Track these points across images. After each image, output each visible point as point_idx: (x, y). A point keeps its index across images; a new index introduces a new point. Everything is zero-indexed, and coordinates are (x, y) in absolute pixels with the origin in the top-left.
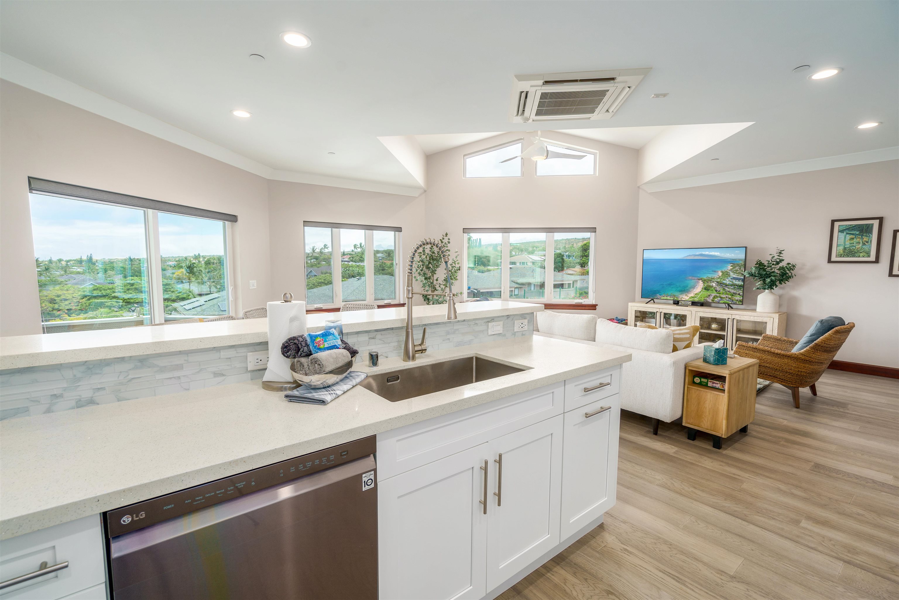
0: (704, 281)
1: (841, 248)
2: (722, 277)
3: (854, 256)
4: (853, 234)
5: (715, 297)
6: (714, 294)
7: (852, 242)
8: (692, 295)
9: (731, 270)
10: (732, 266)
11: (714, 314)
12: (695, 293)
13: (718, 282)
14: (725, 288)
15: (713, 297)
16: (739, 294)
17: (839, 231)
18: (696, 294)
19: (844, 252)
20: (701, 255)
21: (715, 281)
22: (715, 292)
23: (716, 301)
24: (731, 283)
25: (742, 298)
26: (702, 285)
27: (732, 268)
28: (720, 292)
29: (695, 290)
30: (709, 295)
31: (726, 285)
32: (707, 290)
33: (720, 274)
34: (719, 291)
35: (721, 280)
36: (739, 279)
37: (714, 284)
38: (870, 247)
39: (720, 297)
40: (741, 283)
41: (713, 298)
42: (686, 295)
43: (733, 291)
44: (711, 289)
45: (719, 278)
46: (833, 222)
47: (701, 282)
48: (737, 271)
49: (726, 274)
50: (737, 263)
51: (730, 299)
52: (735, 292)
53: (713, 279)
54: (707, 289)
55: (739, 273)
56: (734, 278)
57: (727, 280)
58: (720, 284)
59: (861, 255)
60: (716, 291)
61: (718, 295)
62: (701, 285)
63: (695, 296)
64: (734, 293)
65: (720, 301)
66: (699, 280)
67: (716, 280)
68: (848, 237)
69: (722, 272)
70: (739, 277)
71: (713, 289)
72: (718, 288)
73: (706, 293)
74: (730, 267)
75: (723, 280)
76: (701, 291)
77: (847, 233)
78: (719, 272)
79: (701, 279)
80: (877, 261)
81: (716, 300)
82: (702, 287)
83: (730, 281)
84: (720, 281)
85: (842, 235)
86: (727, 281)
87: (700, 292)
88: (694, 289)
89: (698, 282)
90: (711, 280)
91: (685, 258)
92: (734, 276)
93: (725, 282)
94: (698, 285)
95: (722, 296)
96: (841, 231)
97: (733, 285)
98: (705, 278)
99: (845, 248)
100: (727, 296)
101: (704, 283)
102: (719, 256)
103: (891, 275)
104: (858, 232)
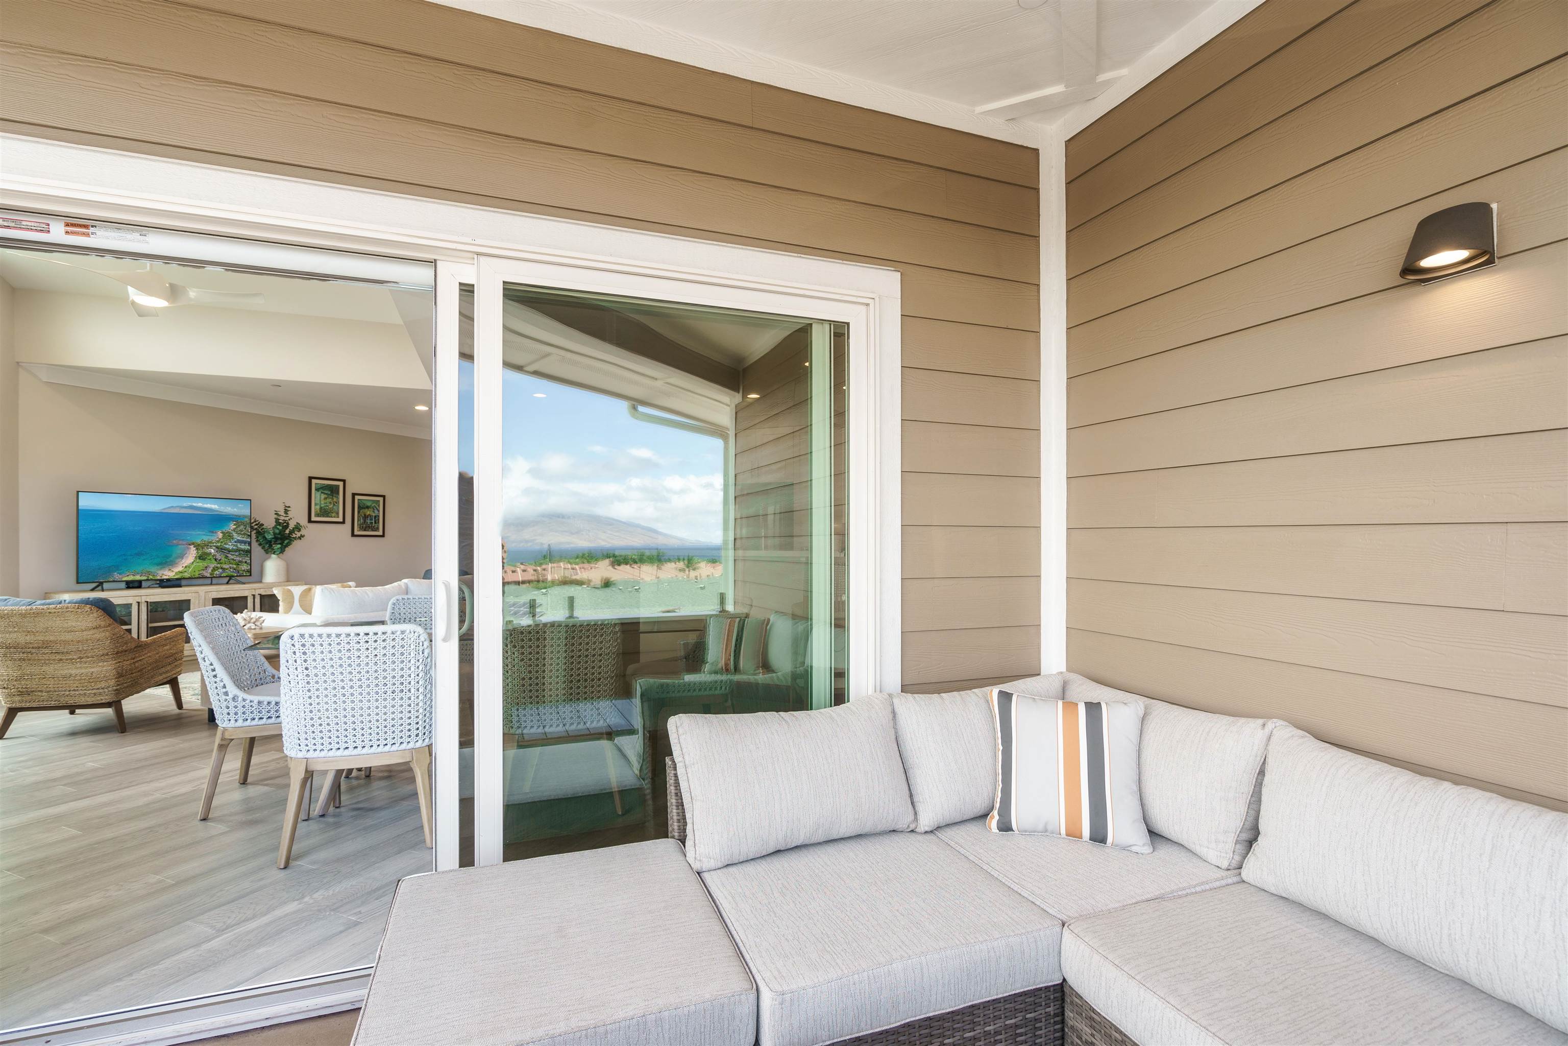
0: (197, 547)
1: (318, 507)
2: (222, 540)
3: (328, 516)
4: (326, 494)
5: (214, 569)
6: (213, 564)
7: (326, 501)
8: (180, 568)
9: (234, 530)
10: (235, 525)
11: (231, 592)
12: (184, 566)
13: (217, 547)
14: (229, 555)
15: (212, 568)
16: (246, 562)
17: (316, 490)
18: (186, 567)
19: (320, 511)
20: (192, 507)
21: (214, 546)
22: (213, 561)
23: (216, 575)
24: (235, 548)
26: (195, 552)
27: (235, 527)
28: (221, 561)
29: (183, 561)
30: (206, 567)
31: (229, 551)
32: (202, 559)
33: (220, 535)
34: (220, 560)
35: (222, 544)
36: (245, 542)
37: (213, 551)
38: (338, 507)
39: (222, 568)
40: (247, 547)
41: (212, 571)
43: (238, 558)
44: (209, 558)
45: (218, 542)
46: (310, 479)
47: (192, 548)
48: (242, 531)
49: (228, 536)
50: (241, 520)
52: (241, 559)
53: (210, 542)
54: (202, 557)
55: (244, 534)
56: (238, 541)
57: (230, 544)
58: (220, 549)
59: (333, 515)
60: (216, 560)
61: (219, 565)
62: (192, 553)
63: (185, 569)
64: (240, 562)
65: (221, 573)
66: (190, 545)
67: (214, 544)
68: (323, 496)
69: (222, 533)
70: (244, 539)
71: (211, 557)
72: (218, 556)
73: (202, 564)
74: (232, 526)
75: (225, 544)
76: (195, 561)
77: (322, 493)
79: (193, 544)
80: (343, 522)
81: (217, 572)
82: (195, 556)
83: (234, 545)
84: (221, 546)
85: (318, 494)
86: (230, 546)
87: (193, 563)
88: (182, 559)
89: (189, 549)
90: (208, 545)
91: (163, 511)
92: (239, 538)
93: (227, 546)
94: (188, 552)
95: (225, 566)
96: (317, 490)
97: (238, 550)
98: (199, 541)
99: (321, 508)
100: (231, 565)
101: (197, 549)
102: (217, 511)
103: (353, 535)
104: (329, 493)
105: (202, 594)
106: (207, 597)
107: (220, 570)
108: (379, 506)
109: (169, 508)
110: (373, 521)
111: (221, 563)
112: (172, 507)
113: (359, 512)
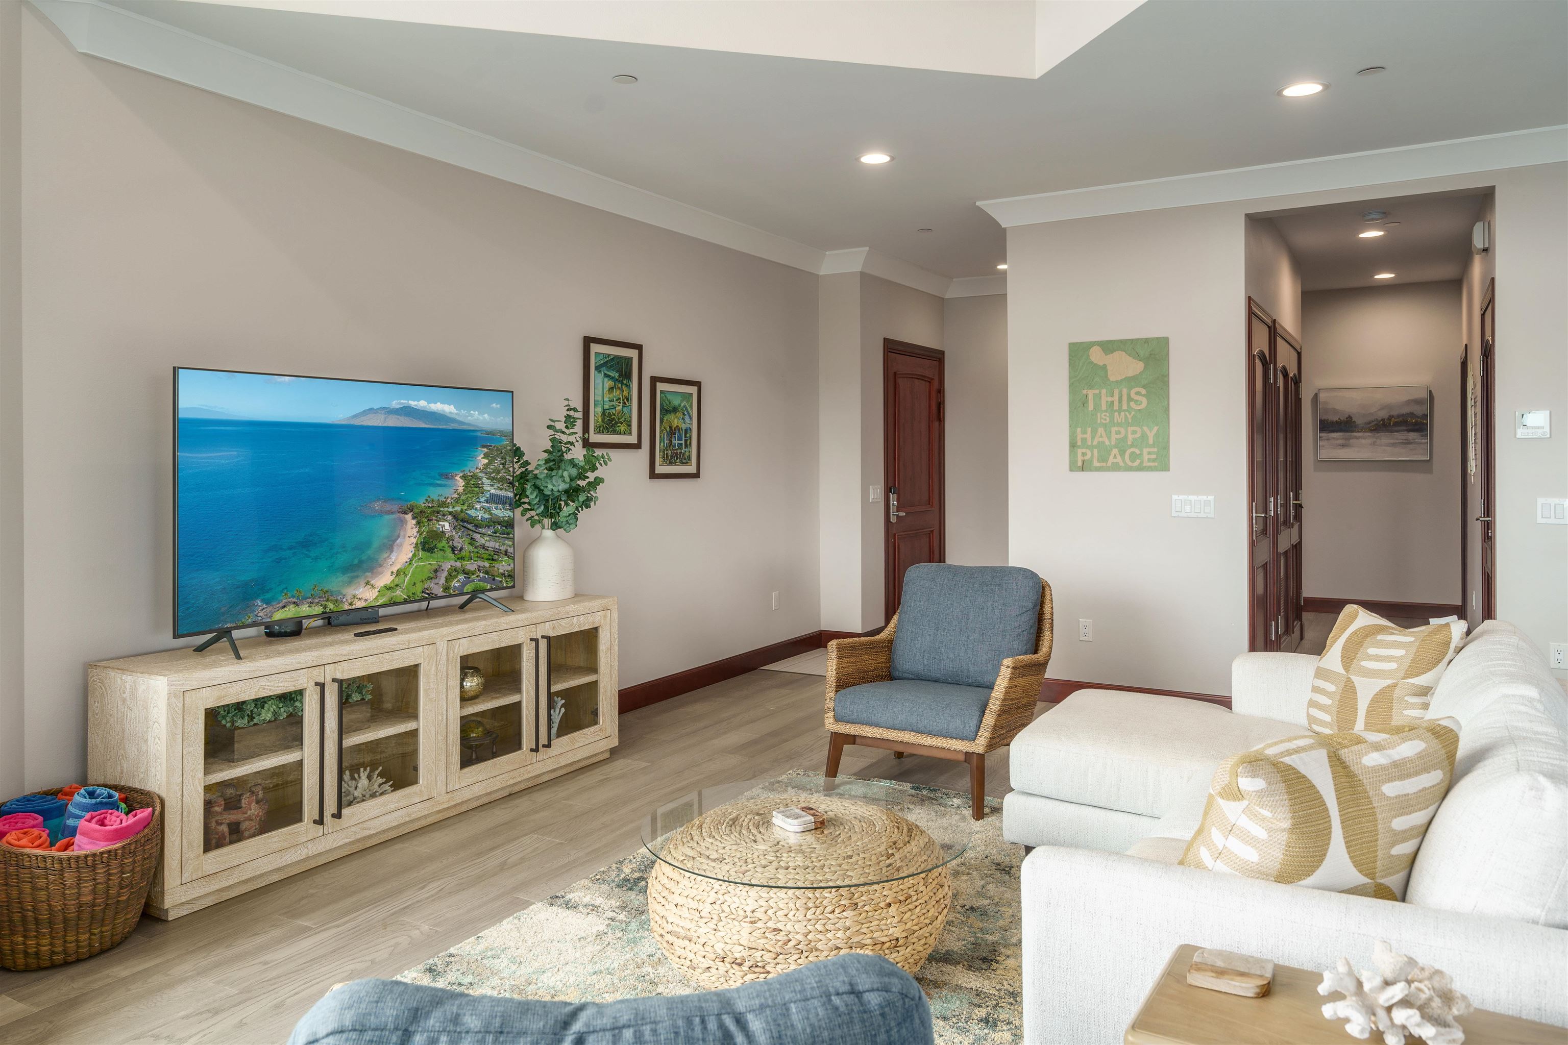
0: (421, 516)
1: (599, 409)
2: (463, 497)
3: (615, 432)
4: (611, 378)
5: (450, 577)
6: (449, 562)
7: (611, 396)
8: (385, 579)
9: (484, 469)
10: (486, 455)
11: (495, 636)
12: (395, 569)
13: (455, 516)
14: (476, 536)
15: (445, 574)
16: (505, 553)
18: (398, 573)
19: (603, 420)
20: (407, 411)
21: (450, 513)
22: (449, 553)
23: (455, 588)
24: (487, 516)
25: (512, 565)
26: (415, 531)
27: (486, 461)
28: (463, 554)
29: (393, 556)
30: (436, 571)
31: (477, 526)
32: (428, 550)
33: (461, 483)
34: (461, 549)
35: (465, 507)
36: (502, 502)
37: (447, 526)
38: (631, 410)
39: (465, 572)
40: (506, 514)
41: (446, 579)
42: (367, 583)
43: (492, 544)
44: (440, 545)
45: (457, 501)
46: (588, 341)
47: (410, 525)
48: (498, 471)
49: (474, 485)
50: (498, 445)
51: (487, 573)
52: (497, 545)
53: (443, 504)
54: (427, 545)
55: (501, 480)
56: (494, 499)
57: (478, 506)
58: (462, 521)
59: (622, 428)
60: (453, 549)
61: (458, 564)
62: (410, 533)
63: (397, 581)
64: (497, 552)
65: (464, 584)
66: (405, 513)
67: (450, 509)
68: (607, 383)
69: (464, 477)
70: (502, 493)
71: (444, 543)
72: (460, 541)
73: (428, 562)
74: (482, 459)
75: (469, 506)
76: (414, 555)
77: (606, 376)
78: (458, 478)
79: (411, 509)
80: (638, 445)
81: (455, 583)
82: (414, 541)
83: (485, 510)
84: (462, 511)
85: (600, 379)
86: (478, 513)
87: (411, 560)
88: (392, 551)
89: (403, 522)
90: (438, 510)
91: (353, 422)
92: (493, 491)
93: (472, 513)
94: (402, 533)
95: (469, 566)
96: (597, 368)
97: (493, 522)
98: (421, 502)
99: (604, 411)
100: (481, 563)
101: (418, 523)
102: (453, 420)
103: (653, 475)
104: (617, 375)
105: (442, 646)
107: (461, 577)
108: (691, 406)
110: (683, 442)
111: (462, 559)
112: (371, 410)
113: (662, 421)
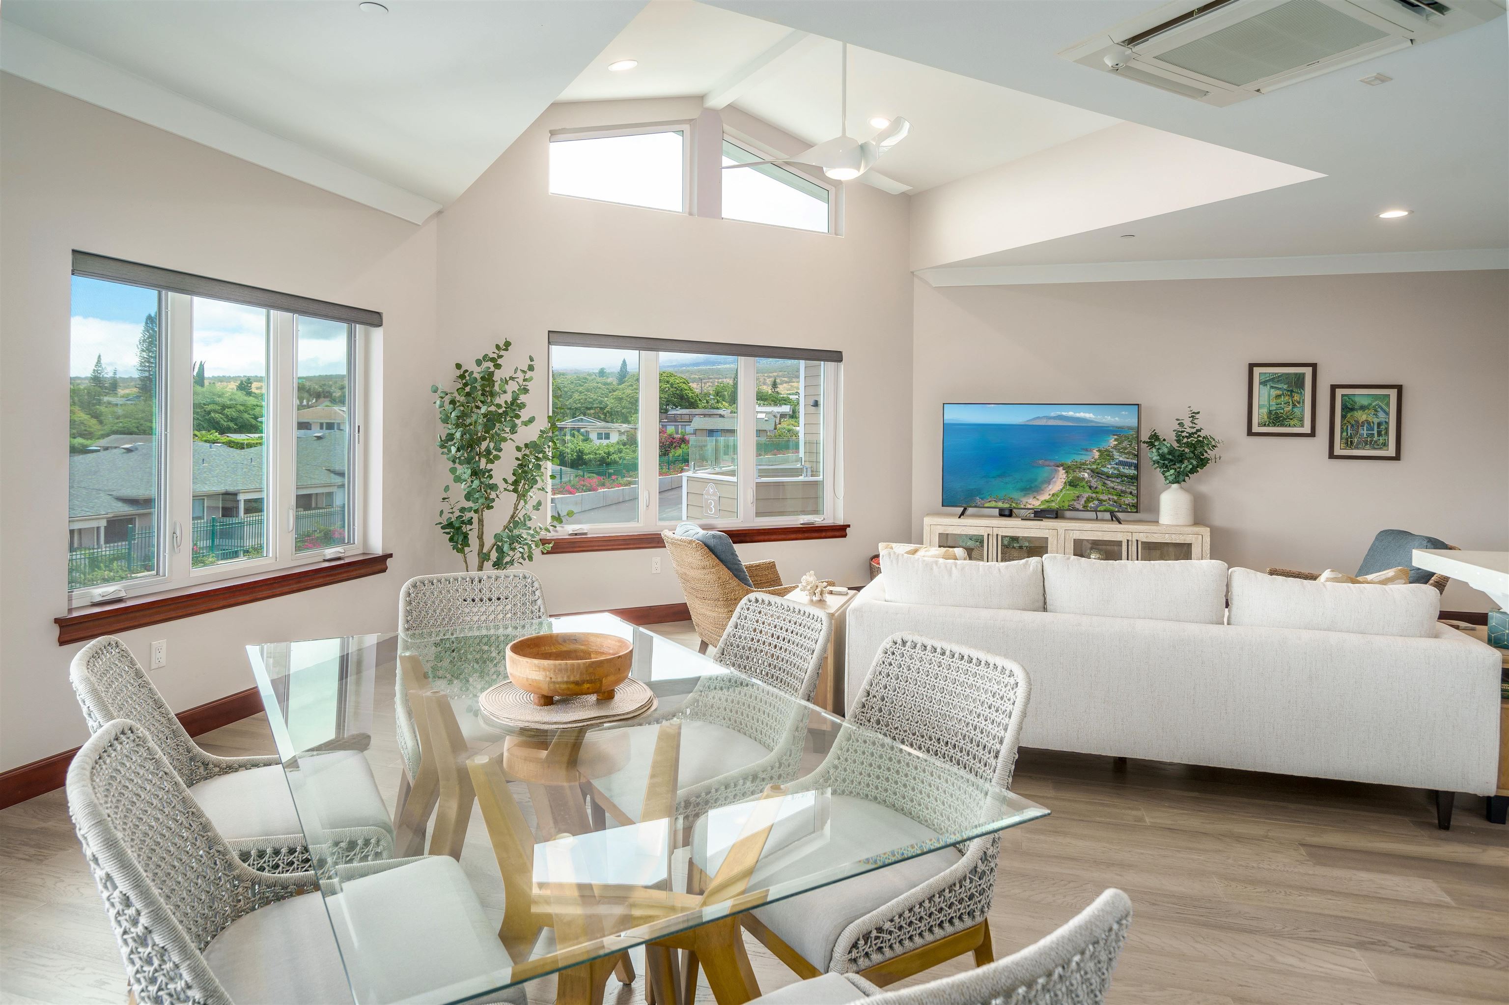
0: (1067, 469)
1: (1265, 411)
2: (1098, 461)
3: (1282, 425)
4: (1279, 389)
5: (1088, 500)
6: (1087, 493)
7: (1279, 401)
8: (1046, 497)
9: (1115, 447)
10: (1116, 440)
11: (1100, 534)
12: (1051, 493)
13: (1092, 471)
14: (1106, 482)
15: (1085, 499)
16: (1131, 493)
17: (1261, 383)
18: (1053, 495)
19: (1269, 418)
20: (1060, 417)
21: (1088, 469)
22: (1087, 489)
23: (1091, 507)
24: (1116, 472)
25: (1136, 500)
26: (1064, 476)
27: (1116, 443)
28: (1098, 490)
29: (1050, 487)
30: (1078, 497)
31: (1108, 477)
32: (1073, 486)
33: (1097, 455)
34: (1096, 488)
35: (1099, 466)
36: (1129, 465)
37: (1086, 475)
38: (1303, 411)
39: (1098, 500)
40: (1132, 472)
41: (1085, 501)
42: (1035, 497)
43: (1120, 487)
44: (1082, 484)
45: (1094, 463)
46: (1252, 366)
47: (1062, 473)
48: (1125, 448)
49: (1106, 455)
50: (1125, 434)
51: (1115, 502)
52: (1124, 488)
53: (1084, 464)
54: (1073, 484)
55: (1128, 453)
56: (1121, 463)
57: (1109, 467)
58: (1096, 473)
59: (1292, 423)
60: (1090, 487)
61: (1094, 495)
62: (1061, 477)
63: (1052, 499)
64: (1124, 492)
65: (1098, 506)
66: (1058, 467)
67: (1089, 467)
68: (1274, 393)
69: (1099, 451)
70: (1129, 460)
71: (1084, 483)
72: (1094, 483)
73: (1073, 492)
74: (1112, 442)
75: (1103, 466)
76: (1063, 488)
77: (1272, 387)
78: (1095, 451)
79: (1062, 465)
80: (1313, 434)
81: (1091, 505)
82: (1064, 481)
83: (1115, 469)
84: (1097, 468)
85: (1265, 390)
86: (1109, 469)
87: (1061, 490)
88: (1049, 484)
89: (1057, 471)
90: (1080, 467)
91: (1027, 423)
92: (1121, 459)
93: (1105, 470)
94: (1056, 476)
95: (1101, 497)
96: (1263, 383)
97: (1121, 475)
98: (1069, 462)
99: (1270, 412)
100: (1110, 496)
101: (1067, 472)
102: (1092, 421)
103: (1332, 456)
104: (1285, 387)
105: (1061, 532)
106: (1067, 537)
107: (1096, 502)
108: (1388, 404)
109: (1034, 419)
110: (1375, 432)
111: (1097, 493)
112: (1038, 418)
113: (1343, 417)
